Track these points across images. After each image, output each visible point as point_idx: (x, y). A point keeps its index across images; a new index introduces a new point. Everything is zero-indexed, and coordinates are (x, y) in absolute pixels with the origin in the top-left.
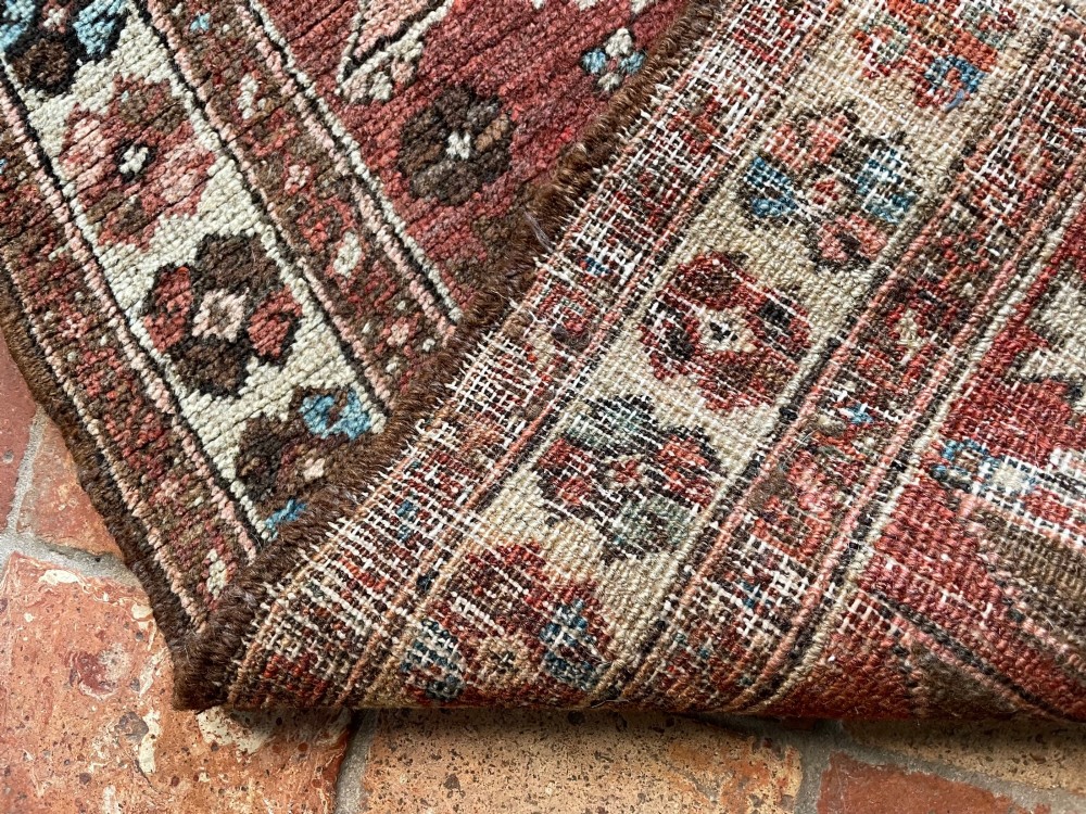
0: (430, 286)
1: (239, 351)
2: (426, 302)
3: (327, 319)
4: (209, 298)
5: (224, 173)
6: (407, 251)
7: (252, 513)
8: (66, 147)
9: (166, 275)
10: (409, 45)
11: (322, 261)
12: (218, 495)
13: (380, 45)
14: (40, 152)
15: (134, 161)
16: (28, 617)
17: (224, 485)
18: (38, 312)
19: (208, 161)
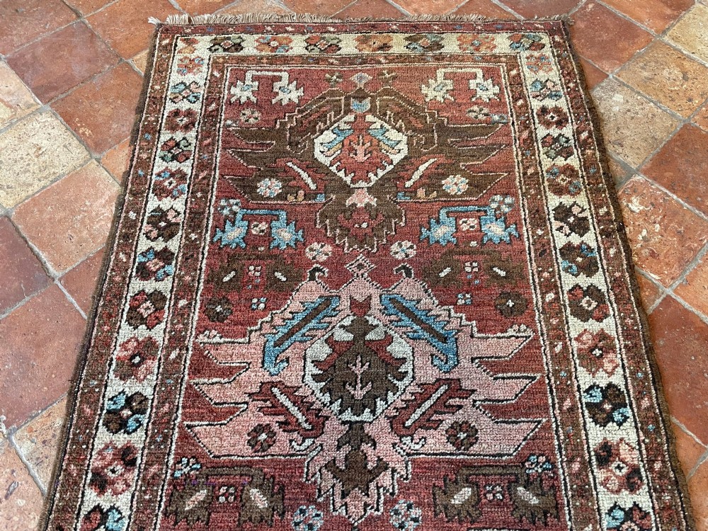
0: (533, 279)
1: (586, 293)
2: (536, 276)
3: (561, 287)
4: (590, 309)
5: (574, 334)
6: (535, 290)
7: (598, 259)
8: (616, 367)
9: (599, 320)
10: (510, 332)
11: (557, 299)
12: (605, 267)
13: (517, 337)
14: (624, 371)
15: (597, 352)
16: (666, 272)
17: (603, 268)
18: (638, 330)
19: (576, 339)
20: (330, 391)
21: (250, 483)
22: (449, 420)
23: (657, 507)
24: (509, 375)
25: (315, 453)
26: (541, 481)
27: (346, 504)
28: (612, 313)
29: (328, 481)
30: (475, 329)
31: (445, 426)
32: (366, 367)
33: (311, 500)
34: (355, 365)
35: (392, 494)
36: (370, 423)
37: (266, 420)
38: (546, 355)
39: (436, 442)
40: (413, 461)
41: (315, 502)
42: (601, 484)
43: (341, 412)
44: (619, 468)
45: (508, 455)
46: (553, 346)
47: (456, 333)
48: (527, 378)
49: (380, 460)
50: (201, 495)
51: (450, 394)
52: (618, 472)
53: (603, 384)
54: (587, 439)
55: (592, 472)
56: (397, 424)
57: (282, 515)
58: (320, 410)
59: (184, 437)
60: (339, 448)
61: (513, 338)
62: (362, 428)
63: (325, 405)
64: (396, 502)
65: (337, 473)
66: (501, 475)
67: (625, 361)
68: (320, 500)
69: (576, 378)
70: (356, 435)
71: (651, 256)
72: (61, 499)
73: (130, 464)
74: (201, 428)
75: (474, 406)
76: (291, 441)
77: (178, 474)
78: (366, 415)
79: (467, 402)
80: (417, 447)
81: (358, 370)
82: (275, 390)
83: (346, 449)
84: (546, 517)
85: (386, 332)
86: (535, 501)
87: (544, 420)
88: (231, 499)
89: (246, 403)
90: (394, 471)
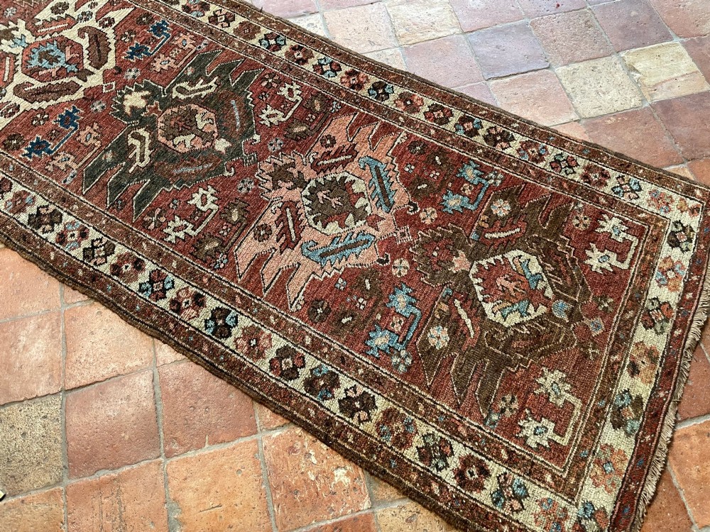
0: (327, 339)
1: (295, 368)
2: (328, 341)
3: (310, 354)
4: (283, 362)
5: (274, 336)
6: (319, 334)
7: (313, 398)
8: (237, 347)
9: (271, 361)
10: (301, 297)
11: (303, 344)
12: (304, 398)
13: (295, 299)
14: (231, 350)
15: (253, 343)
16: (273, 447)
17: (305, 395)
18: (247, 381)
19: (269, 336)
20: (332, 181)
21: (309, 129)
22: (276, 230)
23: (155, 308)
24: (277, 279)
25: (304, 160)
26: (213, 258)
27: (270, 163)
28: (270, 374)
29: (286, 160)
30: (316, 277)
31: (274, 227)
32: (333, 205)
33: (283, 149)
34: (338, 201)
35: (260, 185)
36: (301, 192)
37: (336, 146)
38: (274, 308)
39: (269, 217)
40: (267, 202)
41: (280, 151)
42: (188, 287)
43: (316, 181)
44: (187, 303)
45: (237, 250)
46: (276, 317)
47: (321, 265)
48: (267, 288)
49: (280, 187)
50: (318, 108)
51: (288, 240)
52: (185, 300)
53: (234, 331)
54: (213, 297)
55: (196, 287)
56: (291, 204)
57: (285, 136)
58: (324, 172)
59: (352, 110)
60: (299, 172)
61: (296, 295)
62: (301, 187)
63: (325, 176)
64: (255, 184)
65: (287, 166)
66: (230, 240)
67: (236, 356)
68: (280, 153)
69: (248, 317)
70: (300, 183)
71: (292, 447)
72: (353, 58)
73: (353, 87)
74: (351, 119)
75: (274, 248)
76: (317, 153)
77: (335, 103)
78: (306, 192)
79: (277, 246)
80: (273, 207)
81: (334, 201)
82: (350, 157)
83: (296, 175)
84: (195, 248)
85: (347, 226)
86: (207, 248)
87: (239, 280)
88: (307, 119)
89: (352, 141)
90: (270, 191)
